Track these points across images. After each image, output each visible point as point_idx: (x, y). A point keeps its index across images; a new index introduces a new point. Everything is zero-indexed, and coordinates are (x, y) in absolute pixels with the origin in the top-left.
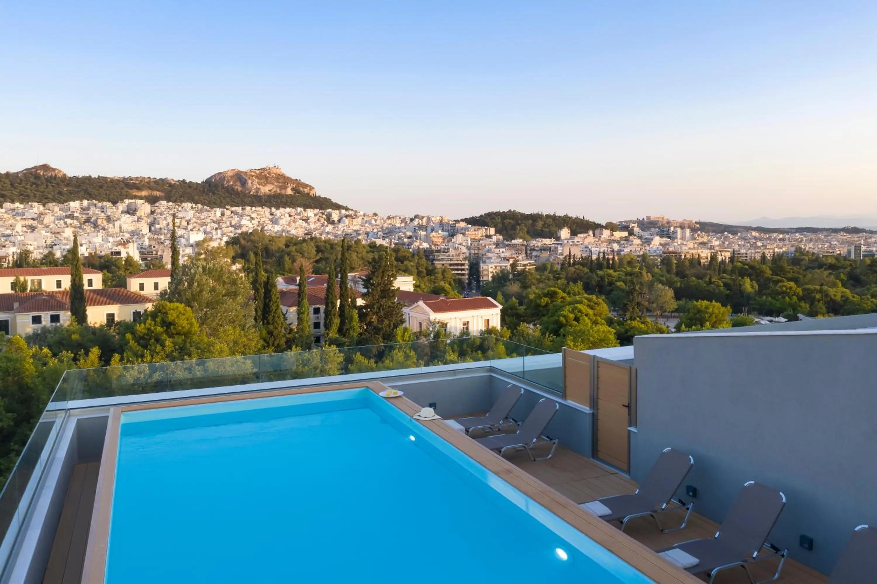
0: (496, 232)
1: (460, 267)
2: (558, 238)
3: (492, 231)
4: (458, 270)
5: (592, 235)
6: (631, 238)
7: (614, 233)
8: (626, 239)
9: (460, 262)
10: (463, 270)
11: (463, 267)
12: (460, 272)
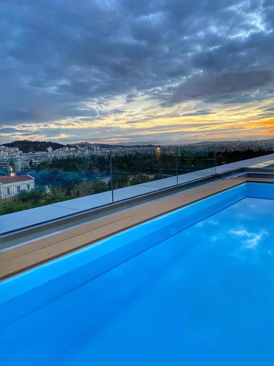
0: (20, 150)
1: (5, 165)
2: (47, 151)
3: (18, 149)
4: (4, 166)
5: (62, 150)
6: (77, 150)
7: (70, 149)
8: (75, 151)
9: (5, 163)
10: (7, 166)
11: (7, 165)
12: (5, 167)
